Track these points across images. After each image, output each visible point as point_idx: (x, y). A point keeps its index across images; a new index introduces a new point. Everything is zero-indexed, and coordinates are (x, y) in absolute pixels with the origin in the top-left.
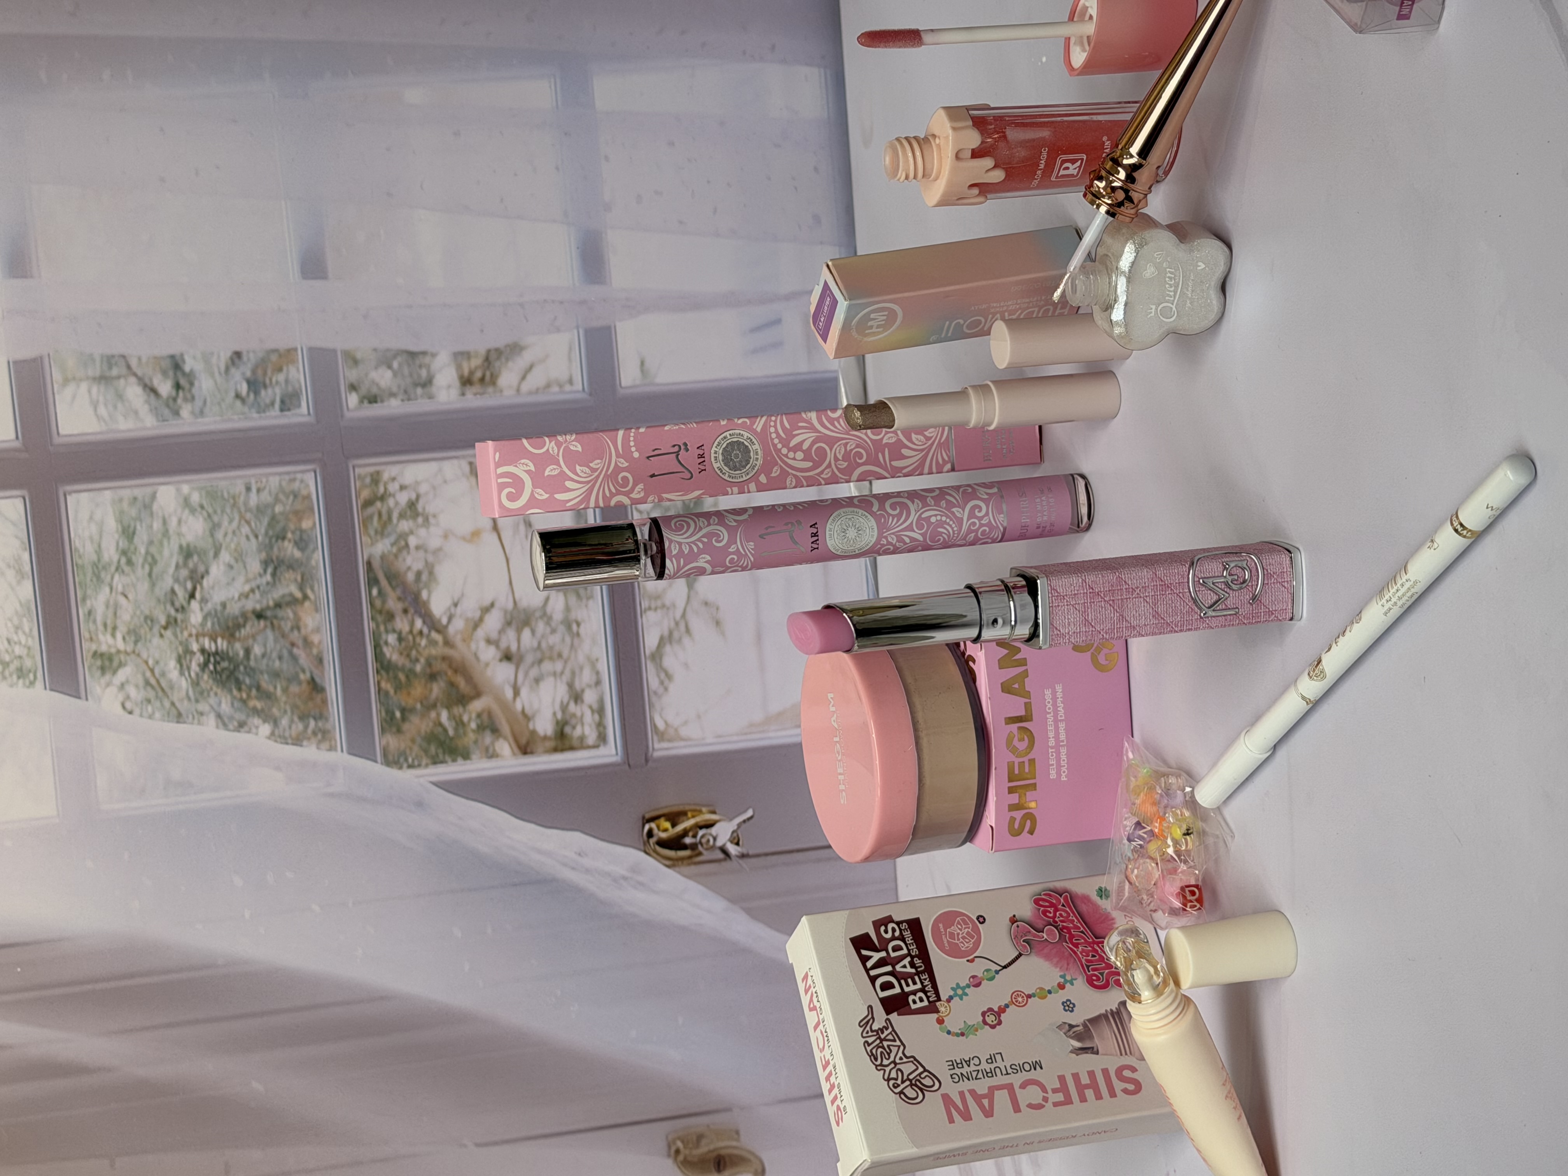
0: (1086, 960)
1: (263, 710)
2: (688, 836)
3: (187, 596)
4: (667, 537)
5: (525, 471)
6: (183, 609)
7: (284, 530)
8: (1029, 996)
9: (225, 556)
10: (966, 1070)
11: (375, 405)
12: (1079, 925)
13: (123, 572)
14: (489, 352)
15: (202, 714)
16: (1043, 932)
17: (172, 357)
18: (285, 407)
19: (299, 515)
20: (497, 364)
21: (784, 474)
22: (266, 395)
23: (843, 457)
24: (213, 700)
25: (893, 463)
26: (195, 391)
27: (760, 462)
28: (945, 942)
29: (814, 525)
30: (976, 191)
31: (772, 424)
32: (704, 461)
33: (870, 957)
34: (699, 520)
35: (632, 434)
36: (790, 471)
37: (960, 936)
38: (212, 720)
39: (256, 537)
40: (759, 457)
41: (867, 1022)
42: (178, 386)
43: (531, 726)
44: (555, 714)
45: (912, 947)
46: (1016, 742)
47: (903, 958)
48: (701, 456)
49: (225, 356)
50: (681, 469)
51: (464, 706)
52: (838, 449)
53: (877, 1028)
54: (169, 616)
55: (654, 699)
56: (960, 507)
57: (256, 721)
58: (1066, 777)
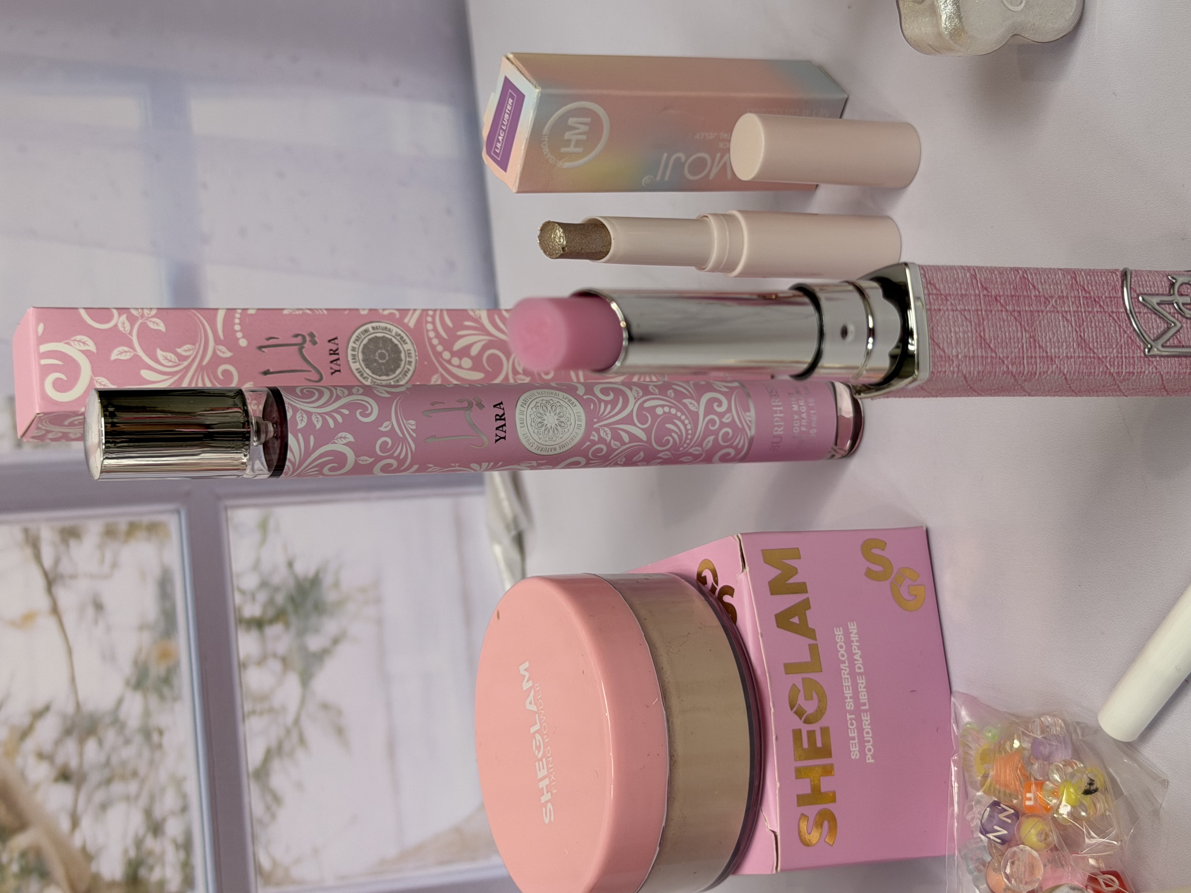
5: (83, 352)
27: (413, 367)
29: (499, 404)
31: (429, 319)
32: (338, 359)
35: (238, 316)
36: (455, 382)
40: (413, 360)
43: (94, 868)
44: (126, 851)
46: (801, 701)
48: (334, 352)
50: (306, 367)
51: (4, 842)
55: (258, 829)
56: (693, 399)
58: (873, 757)
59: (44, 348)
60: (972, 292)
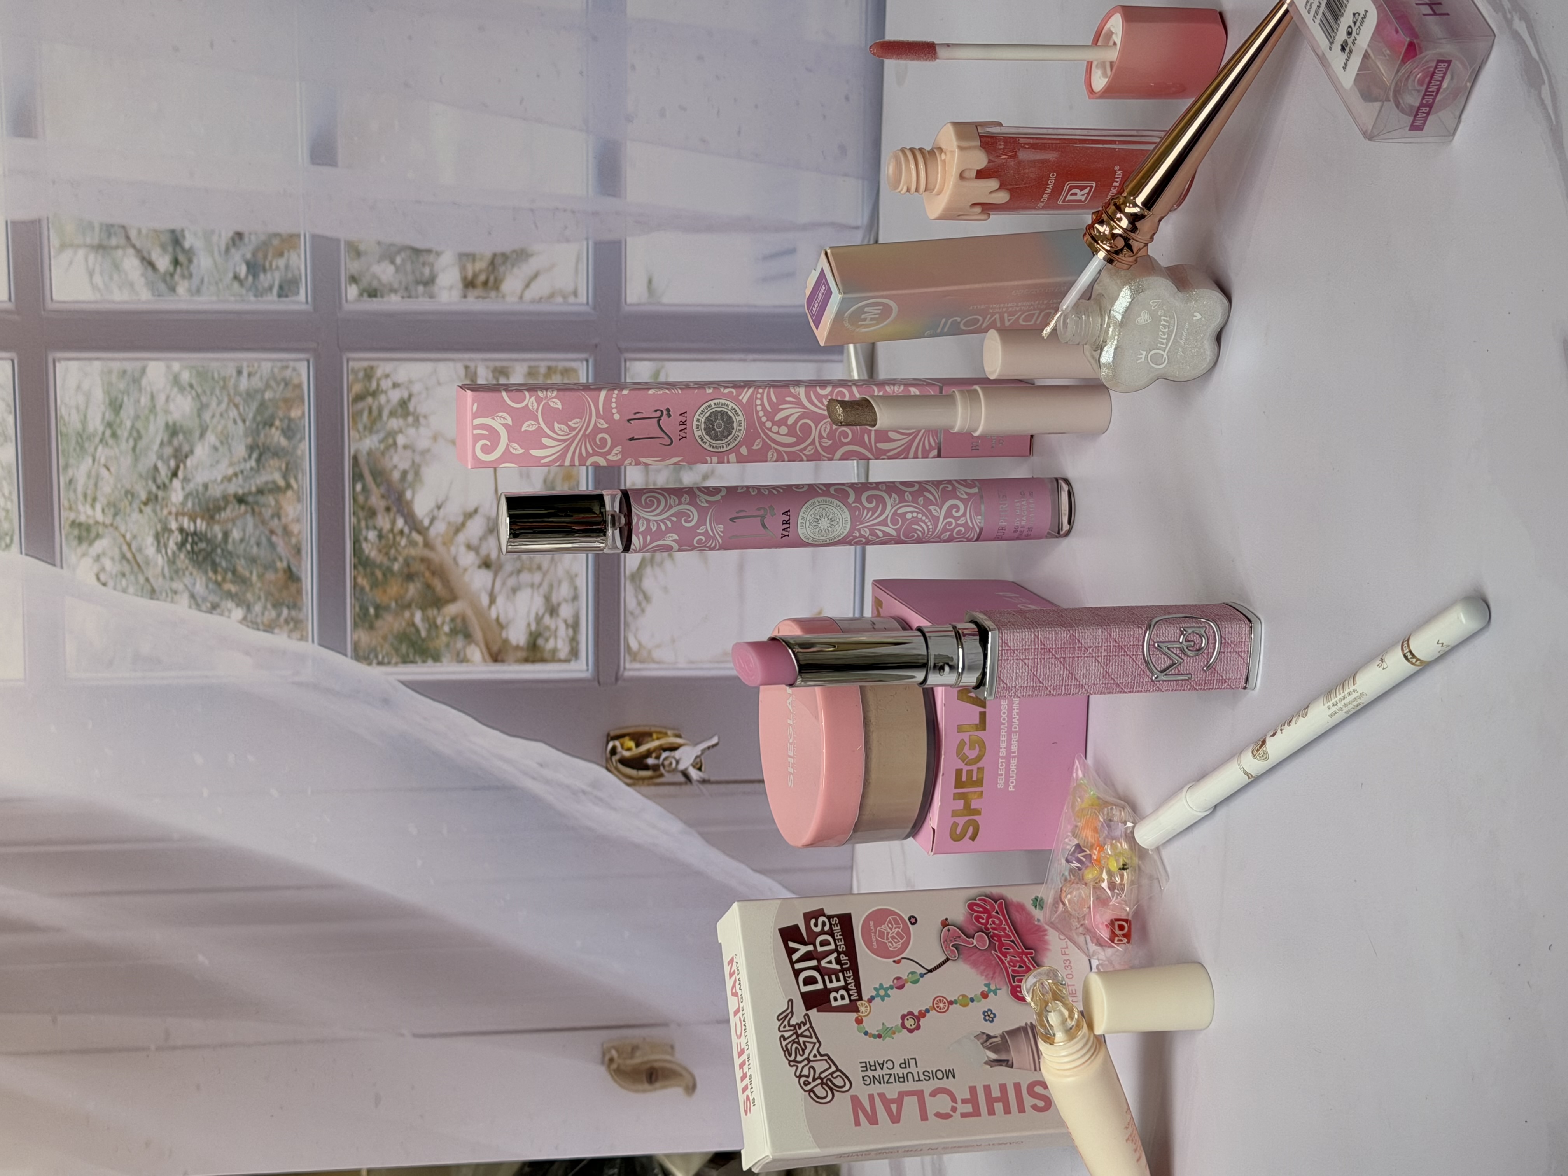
0: (1013, 971)
1: (236, 594)
2: (651, 757)
3: (170, 474)
4: (636, 513)
5: (502, 424)
6: (164, 487)
7: (273, 417)
8: (951, 1003)
9: (211, 438)
10: (878, 1073)
11: (374, 299)
12: (1010, 934)
13: (107, 444)
14: (495, 255)
15: (176, 593)
16: (973, 938)
17: (173, 232)
18: (283, 293)
19: (288, 403)
20: (502, 269)
21: (766, 447)
22: (265, 279)
23: (828, 434)
24: (187, 580)
25: (878, 445)
26: (193, 268)
27: (742, 434)
28: (874, 939)
29: (787, 512)
30: (978, 209)
32: (686, 428)
33: (796, 950)
34: (670, 498)
35: (615, 396)
36: (773, 445)
37: (889, 936)
38: (185, 599)
39: (244, 421)
40: (742, 429)
41: (786, 1017)
42: (176, 262)
43: (504, 635)
44: (529, 625)
45: (840, 943)
46: (966, 750)
47: (830, 953)
48: (683, 423)
49: (226, 235)
50: (662, 435)
51: (439, 609)
52: (824, 426)
53: (795, 1023)
54: (150, 493)
55: (630, 619)
56: (937, 506)
57: (230, 604)
58: (1014, 787)
59: (477, 422)
60: (1033, 647)
